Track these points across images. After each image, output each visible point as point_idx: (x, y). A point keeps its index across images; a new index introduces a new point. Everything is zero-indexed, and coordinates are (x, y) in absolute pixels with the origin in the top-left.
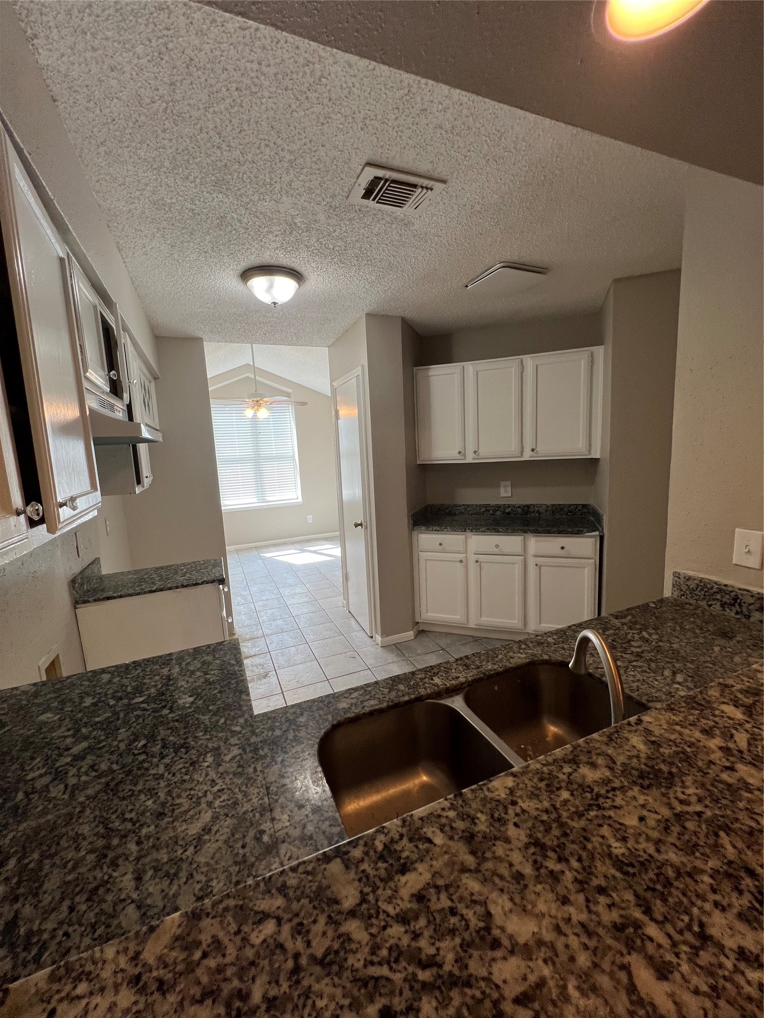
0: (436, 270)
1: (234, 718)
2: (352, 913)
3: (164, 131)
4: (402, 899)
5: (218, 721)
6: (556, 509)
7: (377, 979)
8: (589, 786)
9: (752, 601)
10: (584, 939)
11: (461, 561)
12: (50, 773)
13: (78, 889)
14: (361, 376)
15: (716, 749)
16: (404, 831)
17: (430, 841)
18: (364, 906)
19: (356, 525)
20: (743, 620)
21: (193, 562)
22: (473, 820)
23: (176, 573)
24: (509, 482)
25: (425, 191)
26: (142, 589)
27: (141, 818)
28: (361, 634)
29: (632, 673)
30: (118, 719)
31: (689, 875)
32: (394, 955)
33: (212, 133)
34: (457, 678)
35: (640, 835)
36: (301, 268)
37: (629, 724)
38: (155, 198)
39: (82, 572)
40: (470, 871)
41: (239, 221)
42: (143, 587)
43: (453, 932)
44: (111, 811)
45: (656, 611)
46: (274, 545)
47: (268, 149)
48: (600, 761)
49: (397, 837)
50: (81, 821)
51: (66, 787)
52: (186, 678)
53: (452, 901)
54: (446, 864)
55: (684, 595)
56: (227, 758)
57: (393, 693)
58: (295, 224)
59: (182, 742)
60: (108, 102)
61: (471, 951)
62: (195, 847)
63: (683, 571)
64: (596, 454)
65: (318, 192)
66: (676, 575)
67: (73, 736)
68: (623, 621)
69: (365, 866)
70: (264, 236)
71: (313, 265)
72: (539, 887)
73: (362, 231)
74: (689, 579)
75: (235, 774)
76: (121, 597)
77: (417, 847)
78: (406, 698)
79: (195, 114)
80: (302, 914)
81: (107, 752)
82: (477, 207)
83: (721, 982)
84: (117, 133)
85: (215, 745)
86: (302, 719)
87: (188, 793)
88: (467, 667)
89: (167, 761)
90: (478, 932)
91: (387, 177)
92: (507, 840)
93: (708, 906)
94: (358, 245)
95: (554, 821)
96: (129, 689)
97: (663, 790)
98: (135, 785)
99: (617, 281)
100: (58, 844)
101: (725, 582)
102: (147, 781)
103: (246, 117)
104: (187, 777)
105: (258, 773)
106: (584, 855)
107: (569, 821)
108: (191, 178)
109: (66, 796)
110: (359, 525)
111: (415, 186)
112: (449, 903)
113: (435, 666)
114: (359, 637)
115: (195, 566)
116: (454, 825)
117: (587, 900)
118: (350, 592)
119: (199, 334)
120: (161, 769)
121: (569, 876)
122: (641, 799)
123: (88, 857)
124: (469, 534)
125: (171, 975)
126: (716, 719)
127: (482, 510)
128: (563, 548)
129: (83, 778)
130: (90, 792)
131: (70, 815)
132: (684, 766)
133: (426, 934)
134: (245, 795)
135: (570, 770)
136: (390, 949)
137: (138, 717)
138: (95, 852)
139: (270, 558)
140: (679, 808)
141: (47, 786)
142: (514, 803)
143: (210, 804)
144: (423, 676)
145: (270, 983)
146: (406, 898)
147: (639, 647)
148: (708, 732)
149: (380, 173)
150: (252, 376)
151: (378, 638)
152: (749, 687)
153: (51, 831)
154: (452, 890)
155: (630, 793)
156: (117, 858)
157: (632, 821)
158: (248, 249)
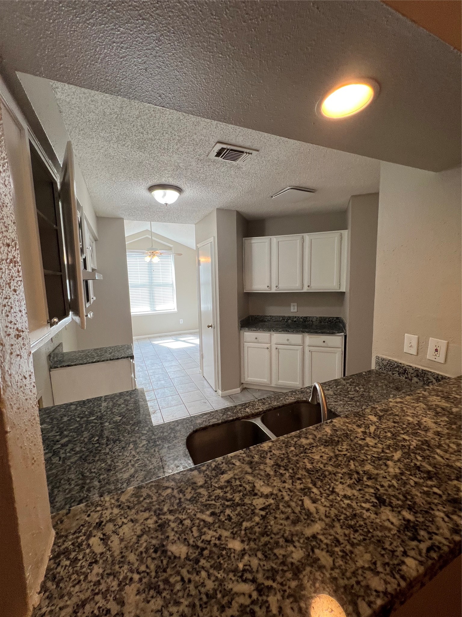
0: (255, 189)
1: (143, 427)
2: (201, 487)
3: (115, 126)
4: (221, 482)
5: (135, 429)
6: (322, 320)
7: (210, 504)
8: (303, 446)
9: (412, 371)
10: (289, 493)
11: (268, 348)
12: (51, 452)
13: (72, 500)
14: (213, 242)
15: (360, 432)
16: (224, 461)
17: (234, 464)
18: (206, 484)
19: (209, 327)
20: (409, 381)
21: (116, 346)
22: (253, 457)
23: (106, 352)
24: (296, 304)
25: (248, 154)
26: (88, 361)
27: (99, 471)
28: (210, 389)
29: (347, 407)
30: (82, 427)
31: (334, 474)
32: (217, 498)
33: (139, 127)
34: (258, 409)
35: (319, 462)
36: (182, 186)
37: (327, 423)
38: (106, 153)
39: (53, 351)
40: (249, 473)
41: (150, 164)
42: (88, 360)
43: (240, 491)
44: (84, 469)
45: (365, 377)
46: (160, 337)
47: (167, 135)
48: (310, 437)
49: (221, 463)
50: (70, 473)
51: (60, 458)
52: (116, 408)
53: (241, 482)
54: (240, 472)
55: (381, 368)
56: (141, 445)
57: (225, 416)
58: (179, 166)
59: (117, 438)
60: (88, 114)
61: (246, 496)
62: (127, 483)
63: (381, 356)
64: (343, 289)
65: (192, 153)
66: (378, 358)
67: (60, 435)
68: (348, 381)
69: (207, 472)
70: (162, 171)
71: (188, 185)
72: (275, 478)
73: (215, 170)
74: (383, 360)
75: (145, 452)
76: (76, 365)
77: (229, 466)
78: (231, 418)
79: (131, 119)
80: (181, 487)
81: (78, 443)
82: (276, 162)
83: (335, 503)
84: (91, 126)
85: (134, 439)
86: (178, 428)
87: (122, 461)
88: (264, 403)
89: (110, 446)
90: (249, 491)
91: (228, 148)
92: (266, 464)
93: (337, 483)
94: (213, 176)
95: (286, 457)
96: (86, 413)
97: (333, 447)
98: (95, 457)
99: (353, 196)
100: (60, 482)
101: (400, 361)
102: (100, 456)
103: (157, 122)
104: (121, 454)
105: (156, 452)
106: (295, 468)
107: (292, 458)
108: (126, 145)
109: (61, 462)
110: (210, 326)
111: (243, 152)
112: (239, 483)
113: (247, 403)
114: (209, 392)
115: (117, 349)
116: (245, 459)
117: (293, 482)
118: (204, 365)
119: (122, 216)
120: (107, 450)
121: (287, 475)
122: (323, 450)
123: (75, 488)
124: (272, 333)
125: (132, 505)
126: (364, 421)
127: (280, 319)
128: (324, 342)
129: (68, 454)
130: (72, 460)
131: (64, 471)
132: (344, 439)
133: (230, 492)
134: (150, 461)
135: (297, 440)
136: (216, 496)
137: (93, 427)
138: (79, 486)
139: (157, 344)
140: (337, 452)
141: (50, 458)
142: (271, 451)
143: (133, 466)
144: (241, 408)
145: (170, 506)
146: (223, 482)
147: (353, 395)
148: (359, 426)
149: (225, 146)
150: (150, 237)
151: (220, 392)
152: (384, 408)
153: (56, 477)
154: (241, 479)
155: (319, 448)
156: (90, 488)
157: (317, 457)
158: (153, 177)
